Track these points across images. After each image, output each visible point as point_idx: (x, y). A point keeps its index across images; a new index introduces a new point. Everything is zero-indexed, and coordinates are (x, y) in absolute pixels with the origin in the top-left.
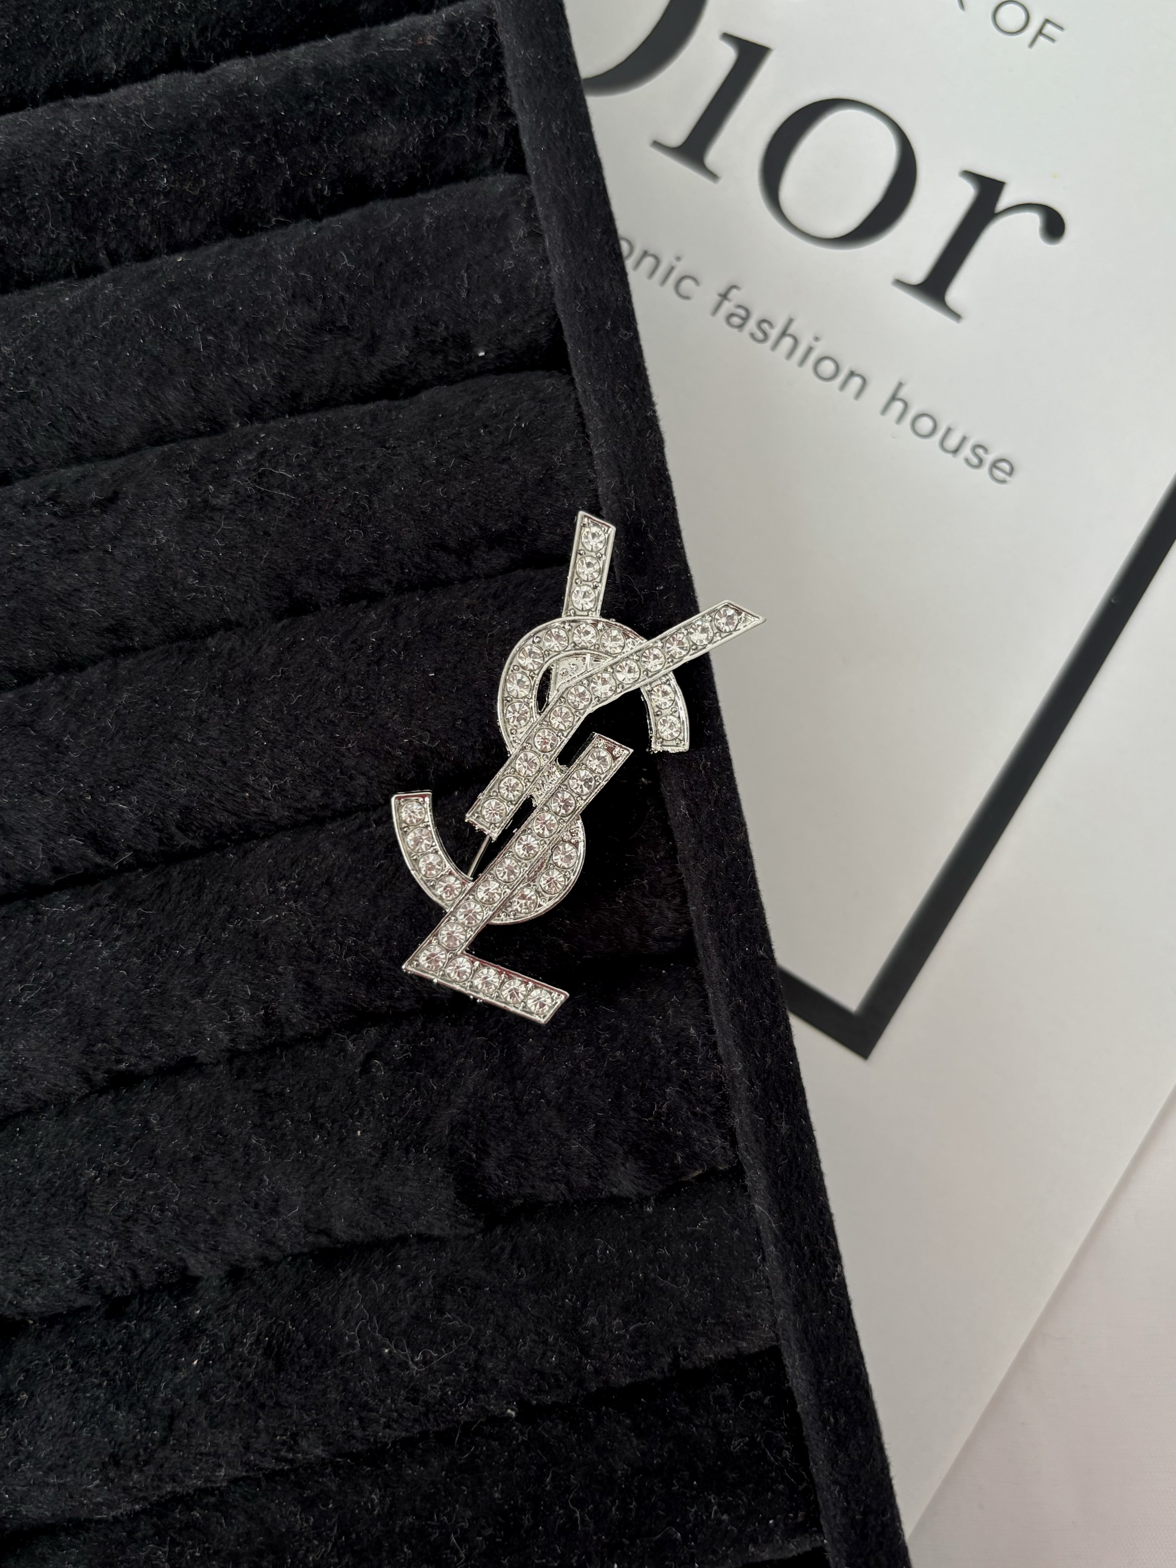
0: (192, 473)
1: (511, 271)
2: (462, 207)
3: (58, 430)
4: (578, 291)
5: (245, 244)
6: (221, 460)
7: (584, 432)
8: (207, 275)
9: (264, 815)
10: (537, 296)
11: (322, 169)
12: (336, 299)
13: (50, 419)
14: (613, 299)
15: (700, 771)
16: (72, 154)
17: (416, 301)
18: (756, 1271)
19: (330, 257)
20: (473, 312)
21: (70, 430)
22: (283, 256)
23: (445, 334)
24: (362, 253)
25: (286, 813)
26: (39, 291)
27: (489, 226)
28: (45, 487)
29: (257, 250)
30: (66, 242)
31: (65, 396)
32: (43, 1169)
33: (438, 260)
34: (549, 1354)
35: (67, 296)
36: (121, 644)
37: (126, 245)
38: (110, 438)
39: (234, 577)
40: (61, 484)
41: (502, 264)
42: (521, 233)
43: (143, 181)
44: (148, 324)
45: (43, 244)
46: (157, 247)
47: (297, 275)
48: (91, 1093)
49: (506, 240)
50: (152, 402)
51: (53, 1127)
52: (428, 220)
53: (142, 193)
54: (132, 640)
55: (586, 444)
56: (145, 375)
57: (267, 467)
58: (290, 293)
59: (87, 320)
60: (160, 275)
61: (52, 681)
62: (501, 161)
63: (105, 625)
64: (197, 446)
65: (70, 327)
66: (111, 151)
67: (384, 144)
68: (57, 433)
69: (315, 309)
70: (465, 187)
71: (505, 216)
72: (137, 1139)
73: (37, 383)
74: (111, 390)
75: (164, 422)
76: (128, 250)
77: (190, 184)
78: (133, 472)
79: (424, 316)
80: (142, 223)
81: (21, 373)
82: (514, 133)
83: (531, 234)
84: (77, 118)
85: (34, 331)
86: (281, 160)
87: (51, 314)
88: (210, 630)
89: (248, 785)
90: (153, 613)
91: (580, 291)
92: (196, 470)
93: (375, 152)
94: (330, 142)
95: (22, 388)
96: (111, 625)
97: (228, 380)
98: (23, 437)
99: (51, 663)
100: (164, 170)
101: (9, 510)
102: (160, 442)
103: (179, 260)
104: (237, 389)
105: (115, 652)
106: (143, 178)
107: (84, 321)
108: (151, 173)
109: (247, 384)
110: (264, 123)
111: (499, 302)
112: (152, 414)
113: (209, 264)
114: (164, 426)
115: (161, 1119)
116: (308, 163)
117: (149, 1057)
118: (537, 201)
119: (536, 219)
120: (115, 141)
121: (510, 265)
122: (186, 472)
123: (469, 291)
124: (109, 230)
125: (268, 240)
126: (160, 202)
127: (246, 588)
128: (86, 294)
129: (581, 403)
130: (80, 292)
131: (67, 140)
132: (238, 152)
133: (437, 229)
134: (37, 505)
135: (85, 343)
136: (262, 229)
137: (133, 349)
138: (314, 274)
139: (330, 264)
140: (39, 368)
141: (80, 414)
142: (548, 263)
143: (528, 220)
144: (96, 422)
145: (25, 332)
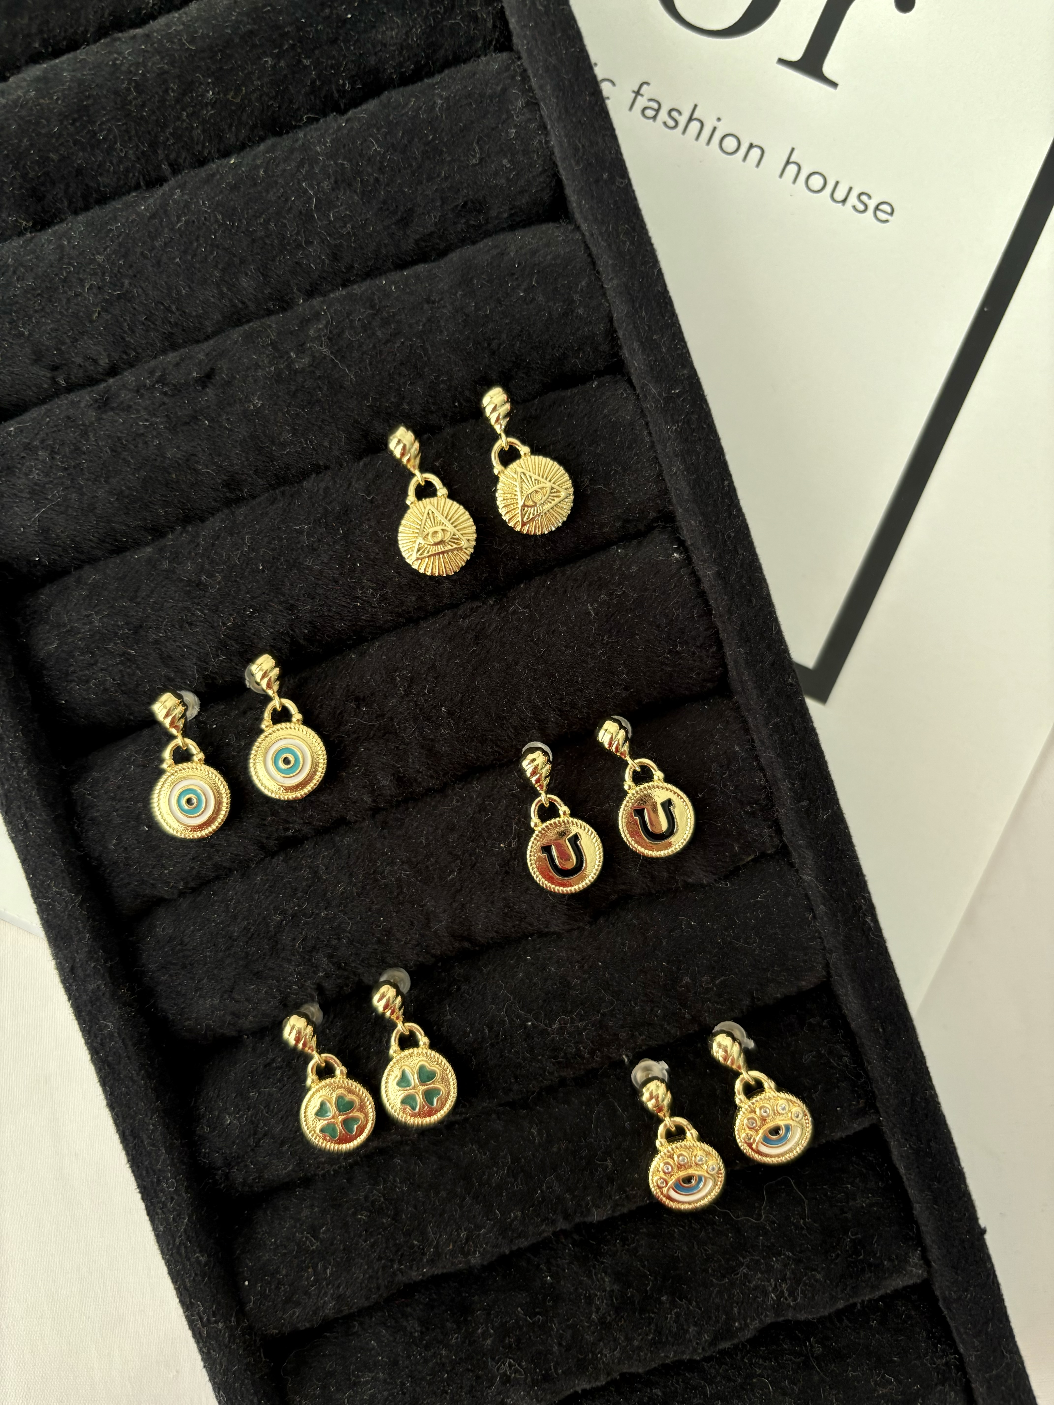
0: (274, 345)
1: (515, 139)
2: (466, 87)
3: (153, 323)
4: (576, 149)
5: (286, 141)
6: (295, 331)
7: (595, 269)
8: (259, 172)
9: (372, 621)
10: (539, 158)
11: (341, 66)
12: (372, 180)
13: (145, 314)
14: (607, 152)
16: (130, 81)
17: (439, 175)
18: (809, 926)
19: (361, 144)
21: (163, 322)
22: (320, 147)
24: (388, 137)
25: (390, 618)
26: (118, 204)
27: (491, 101)
28: (152, 372)
29: (297, 145)
30: (133, 158)
31: (155, 293)
32: (239, 920)
33: (453, 137)
34: (656, 1009)
35: (142, 205)
36: (233, 496)
37: (184, 154)
38: (197, 325)
39: (320, 428)
40: (164, 369)
41: (507, 133)
42: (520, 103)
43: (192, 96)
44: (217, 221)
45: (115, 162)
46: (209, 153)
47: (336, 163)
48: (266, 857)
49: (508, 111)
50: (229, 289)
51: (240, 887)
52: (440, 102)
53: (193, 107)
54: (242, 491)
55: (599, 280)
56: (220, 266)
58: (332, 180)
59: (164, 224)
60: (218, 177)
61: (181, 533)
62: (491, 42)
63: (219, 480)
64: (272, 321)
65: (150, 232)
66: (163, 72)
67: (392, 37)
68: (152, 326)
69: (355, 192)
70: (466, 68)
71: (504, 90)
72: (310, 887)
73: (130, 284)
74: (193, 282)
75: (240, 305)
76: (186, 158)
77: (232, 93)
78: (223, 351)
79: (447, 187)
80: (195, 133)
81: (116, 276)
82: (501, 16)
83: (528, 104)
84: (128, 49)
85: (121, 239)
86: (307, 62)
87: (132, 222)
88: (305, 475)
89: (358, 597)
90: (257, 466)
91: (579, 149)
92: (277, 342)
93: (385, 45)
94: (346, 41)
95: (118, 290)
96: (224, 481)
97: (290, 263)
98: (125, 332)
99: (178, 519)
100: (209, 83)
101: (125, 396)
102: (239, 323)
103: (232, 162)
104: (298, 270)
105: (228, 503)
106: (191, 92)
107: (161, 225)
108: (198, 88)
109: (306, 264)
110: (288, 31)
111: (508, 167)
112: (231, 300)
113: (259, 162)
114: (241, 309)
115: (326, 869)
116: (329, 62)
117: (310, 823)
118: (530, 72)
119: (531, 89)
120: (164, 63)
121: (514, 133)
122: (268, 345)
123: (481, 160)
124: (168, 143)
125: (305, 136)
126: (208, 112)
128: (158, 201)
129: (590, 246)
130: (151, 200)
131: (124, 68)
132: (270, 61)
133: (448, 108)
134: (148, 389)
135: (165, 244)
136: (300, 127)
137: (207, 244)
138: (350, 161)
139: (362, 150)
140: (130, 271)
141: (170, 306)
142: (545, 128)
143: (524, 92)
144: (184, 312)
145: (112, 241)
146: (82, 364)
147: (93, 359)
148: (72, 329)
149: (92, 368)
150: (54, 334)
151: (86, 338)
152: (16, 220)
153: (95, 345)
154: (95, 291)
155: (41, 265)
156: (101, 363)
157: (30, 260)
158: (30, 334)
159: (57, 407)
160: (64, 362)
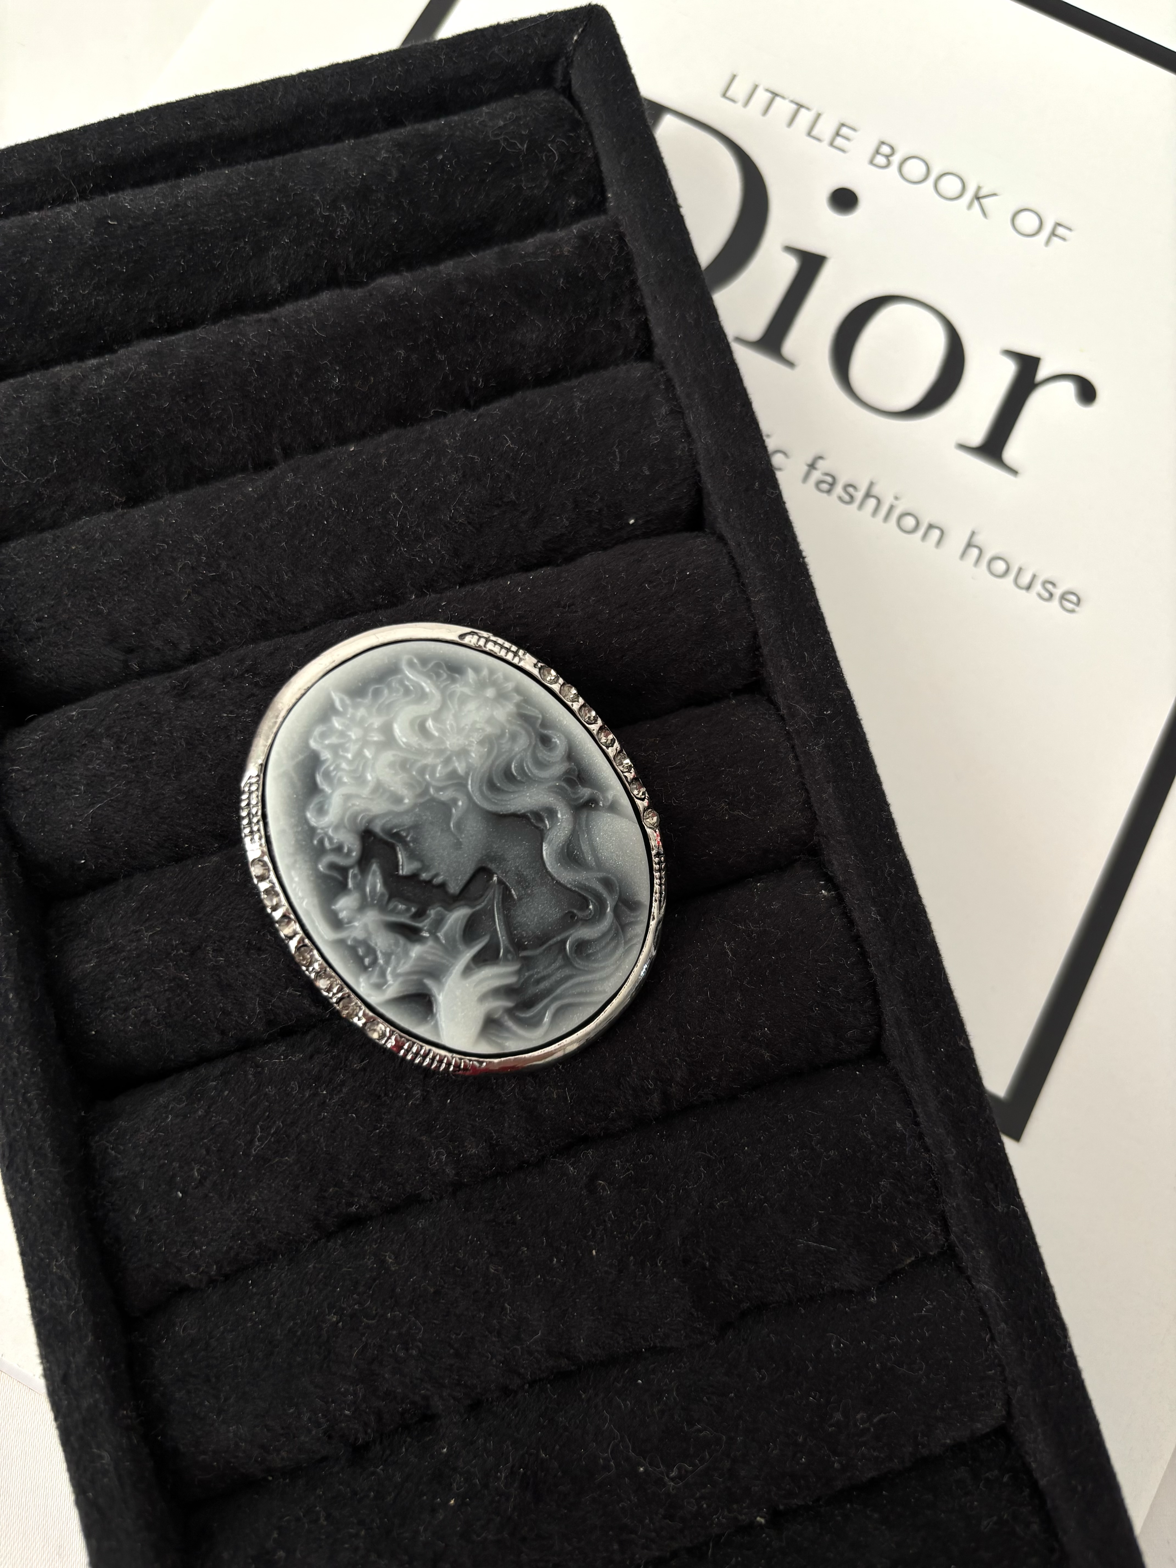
1: (658, 445)
2: (606, 392)
3: (247, 609)
4: (725, 457)
7: (740, 581)
10: (681, 466)
11: (477, 364)
12: (503, 477)
13: (240, 599)
14: (757, 462)
16: (252, 362)
17: (574, 476)
18: (986, 1350)
20: (624, 483)
21: (258, 609)
23: (600, 504)
24: (523, 435)
26: (223, 485)
27: (633, 406)
28: (241, 661)
30: (245, 440)
31: (254, 577)
34: (799, 1455)
35: (249, 486)
37: (300, 439)
38: (295, 614)
40: (256, 658)
41: (649, 439)
42: (664, 410)
43: (317, 382)
44: (331, 506)
45: (225, 443)
46: (327, 440)
47: (466, 457)
48: (321, 1239)
49: (651, 418)
50: (336, 578)
51: (286, 1276)
52: (579, 404)
53: (317, 392)
55: (744, 592)
56: (329, 554)
59: (272, 507)
60: (337, 463)
62: (632, 351)
65: (256, 514)
66: (287, 357)
68: (245, 611)
69: (485, 487)
71: (647, 397)
72: (374, 1280)
73: (228, 566)
74: (297, 568)
75: (346, 596)
76: (301, 443)
79: (581, 488)
80: (314, 419)
81: (213, 557)
82: (645, 328)
83: (672, 412)
84: (253, 331)
85: (223, 519)
86: (441, 357)
87: (237, 503)
91: (728, 457)
95: (214, 572)
98: (214, 616)
100: (336, 371)
101: (208, 684)
102: (342, 614)
104: (414, 563)
106: (317, 379)
107: (269, 508)
108: (324, 374)
109: (424, 558)
110: (425, 326)
111: (647, 473)
114: (346, 599)
115: (396, 1257)
116: (465, 359)
118: (676, 382)
119: (675, 398)
120: (291, 348)
121: (656, 439)
123: (621, 464)
124: (285, 427)
125: (432, 428)
128: (267, 484)
129: (735, 556)
130: (260, 483)
131: (246, 350)
132: (402, 352)
133: (588, 411)
134: (236, 678)
135: (272, 526)
136: (425, 420)
137: (317, 530)
138: (481, 456)
140: (230, 552)
141: (268, 592)
142: (689, 435)
144: (284, 600)
145: (214, 521)
146: (161, 648)
147: (174, 644)
148: (156, 610)
149: (171, 653)
150: (136, 614)
151: (169, 620)
152: (109, 494)
153: (178, 628)
154: (187, 571)
155: (132, 541)
156: (182, 648)
157: (120, 536)
158: (109, 614)
159: (128, 693)
160: (141, 644)
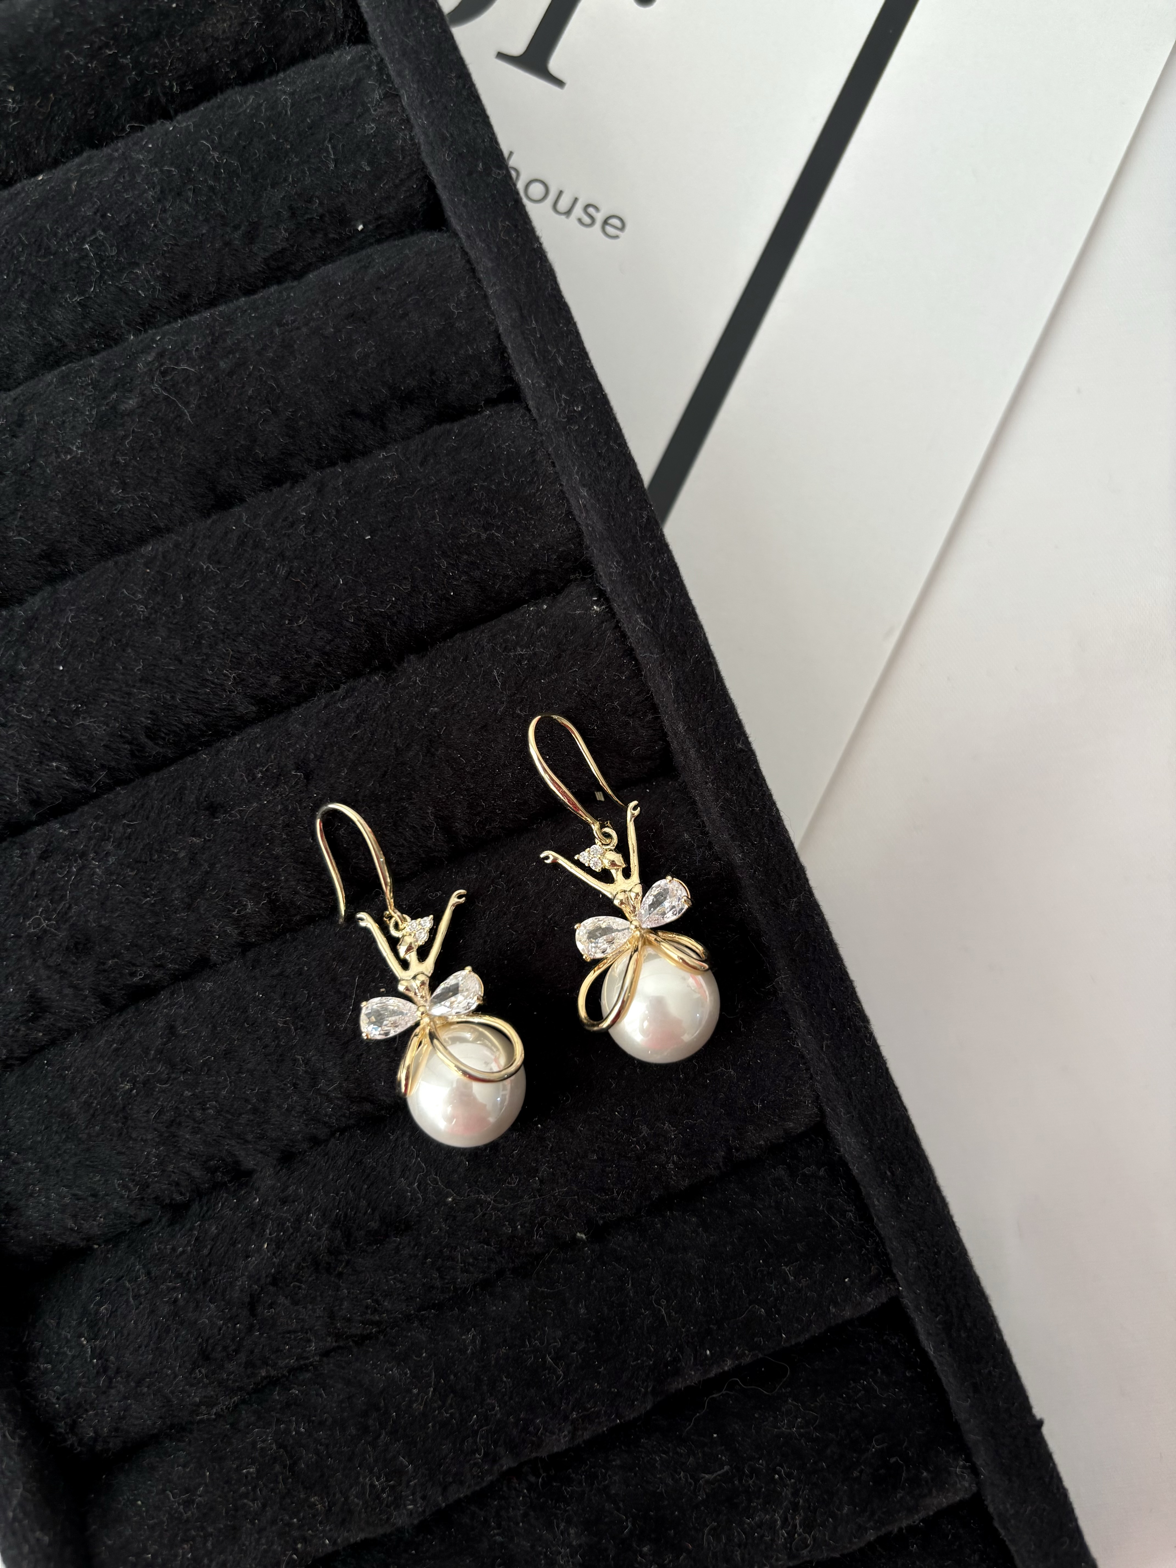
0: (95, 384)
1: (375, 136)
2: (313, 80)
4: (444, 139)
5: (104, 153)
6: (121, 367)
7: (475, 277)
8: (71, 186)
10: (404, 158)
12: (206, 189)
15: (650, 583)
17: (286, 180)
19: (192, 149)
20: (344, 183)
22: (144, 156)
23: (320, 210)
24: (223, 139)
29: (116, 155)
33: (299, 135)
36: (57, 571)
39: (156, 480)
41: (364, 129)
42: (377, 95)
46: (16, 172)
47: (161, 171)
48: (111, 1013)
51: (80, 1051)
52: (283, 97)
54: (66, 563)
55: (480, 288)
56: (27, 296)
57: (168, 364)
58: (157, 190)
60: (23, 195)
63: (37, 551)
64: (94, 360)
70: (313, 64)
71: (359, 81)
77: (38, 101)
78: (34, 395)
79: (296, 193)
83: (386, 96)
88: (142, 540)
89: (207, 680)
90: (82, 531)
91: (446, 138)
92: (99, 381)
94: (170, 36)
96: (43, 551)
97: (112, 289)
102: (55, 364)
103: (40, 178)
105: (52, 580)
111: (368, 169)
113: (71, 176)
116: (152, 61)
118: (387, 61)
119: (389, 79)
121: (372, 128)
122: (88, 385)
123: (336, 161)
125: (127, 145)
126: (10, 123)
127: (170, 490)
129: (468, 250)
133: (293, 104)
136: (121, 137)
139: (193, 156)
142: (408, 120)
143: (381, 83)
